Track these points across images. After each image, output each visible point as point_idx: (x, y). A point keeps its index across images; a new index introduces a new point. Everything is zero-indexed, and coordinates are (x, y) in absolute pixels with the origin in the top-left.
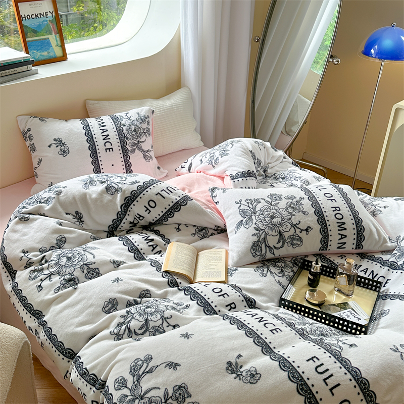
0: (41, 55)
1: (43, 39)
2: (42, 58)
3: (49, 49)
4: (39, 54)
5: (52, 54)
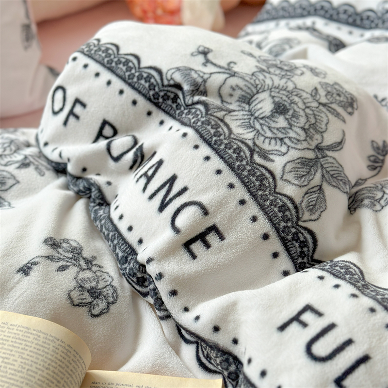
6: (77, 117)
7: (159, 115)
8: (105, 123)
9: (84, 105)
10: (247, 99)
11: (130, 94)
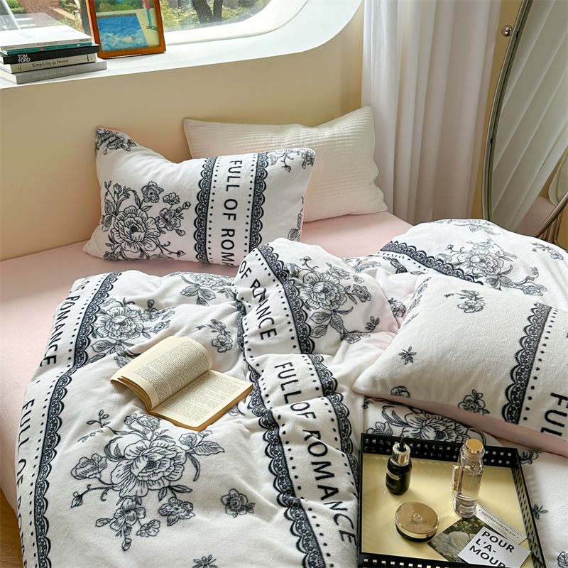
0: (120, 42)
1: (125, 15)
2: (122, 46)
3: (134, 32)
4: (116, 39)
5: (139, 42)
6: (247, 276)
7: (278, 282)
8: (256, 280)
9: (251, 271)
10: (313, 284)
11: (269, 270)
